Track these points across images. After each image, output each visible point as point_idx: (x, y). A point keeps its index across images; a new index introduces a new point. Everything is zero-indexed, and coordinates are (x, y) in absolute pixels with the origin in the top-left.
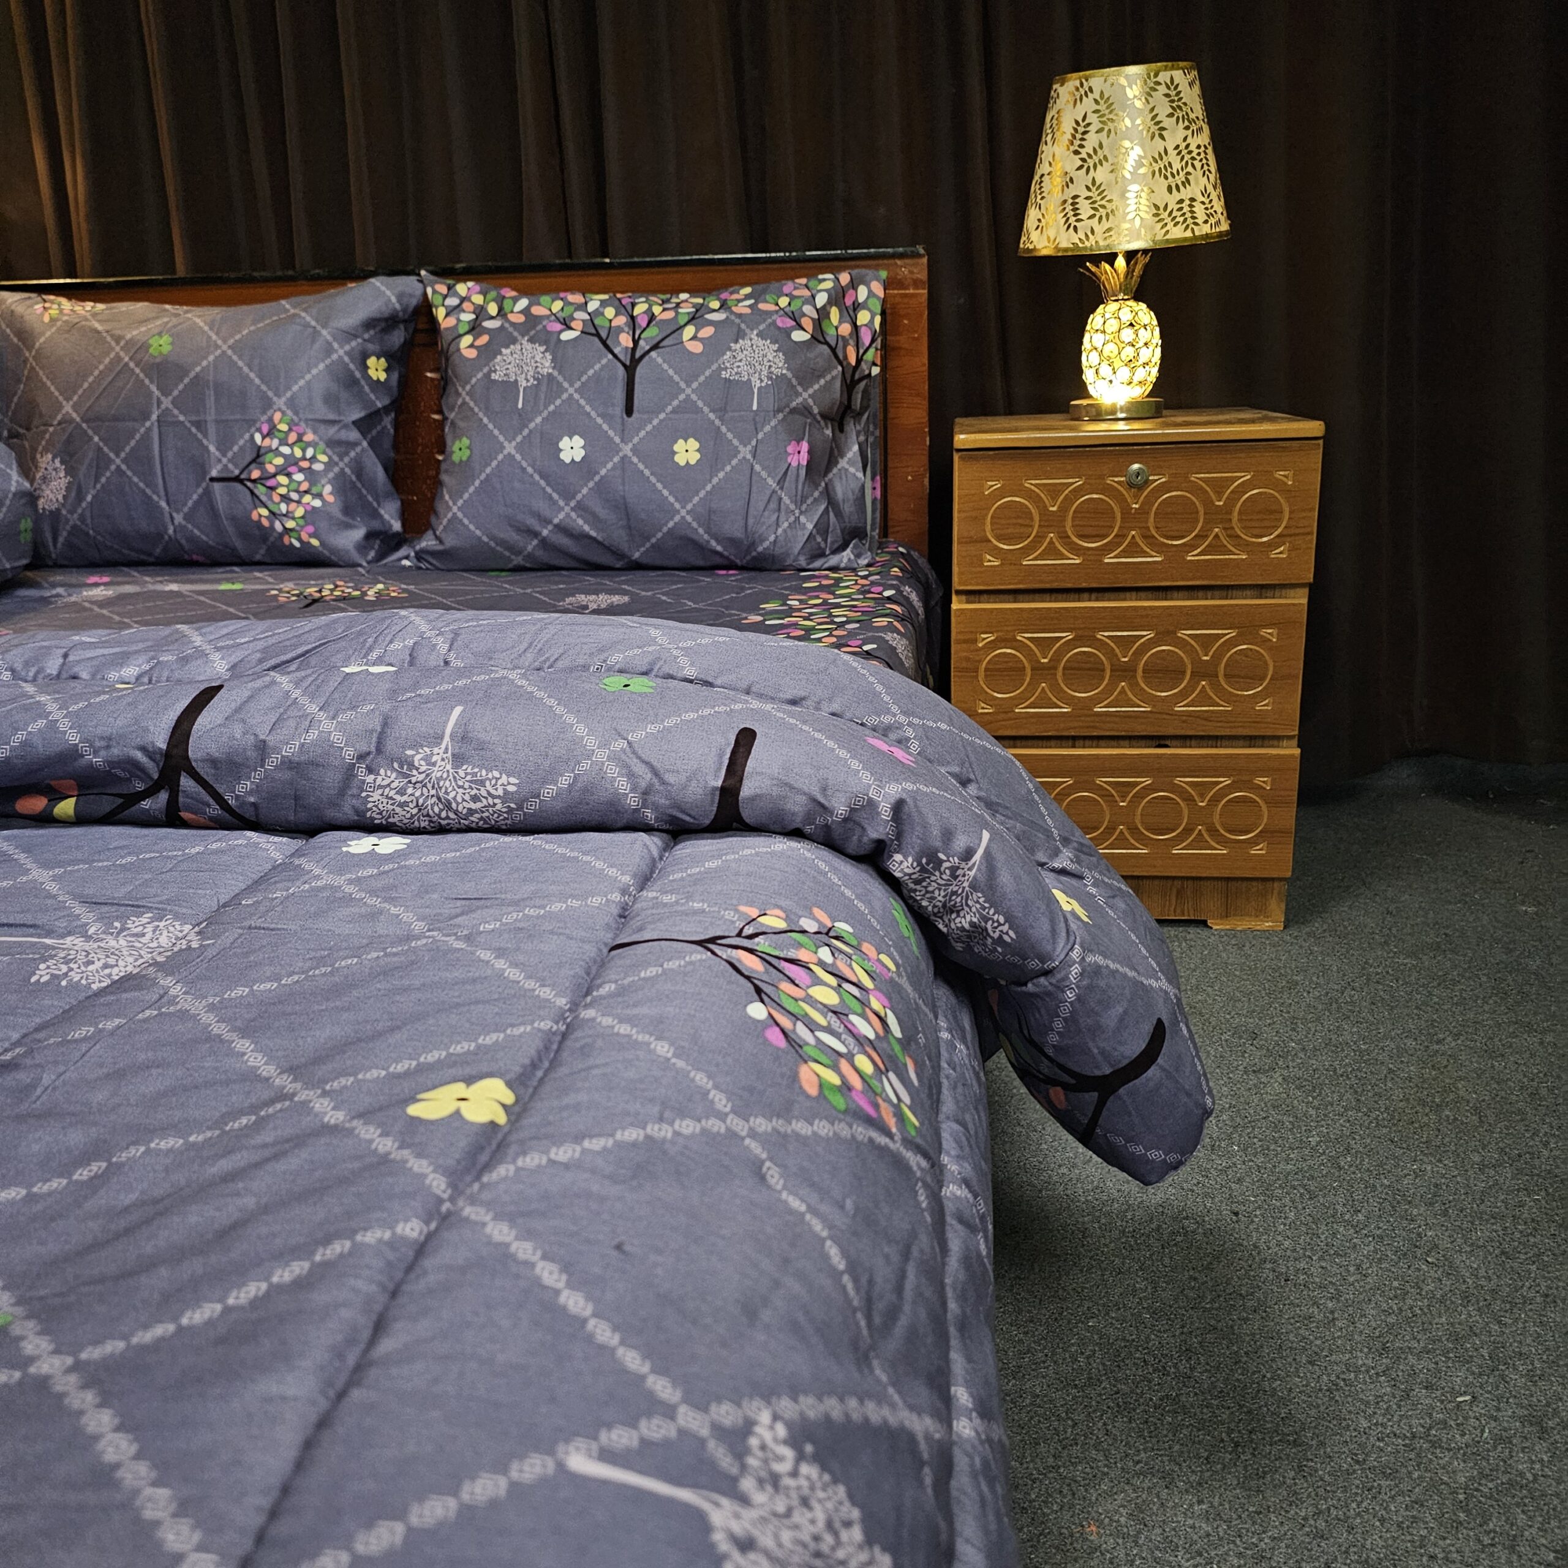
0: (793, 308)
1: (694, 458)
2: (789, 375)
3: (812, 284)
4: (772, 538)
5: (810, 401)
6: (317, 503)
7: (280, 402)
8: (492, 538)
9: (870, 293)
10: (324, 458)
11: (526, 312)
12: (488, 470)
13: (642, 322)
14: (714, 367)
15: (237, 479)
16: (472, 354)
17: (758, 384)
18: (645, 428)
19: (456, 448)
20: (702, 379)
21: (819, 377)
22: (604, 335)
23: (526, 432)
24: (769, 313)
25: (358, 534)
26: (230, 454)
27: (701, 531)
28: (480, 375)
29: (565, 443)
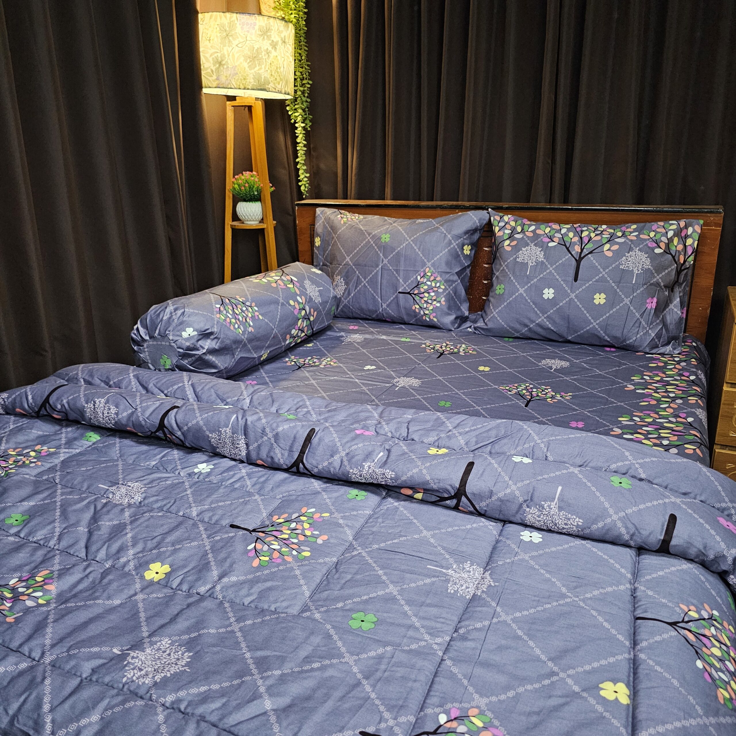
0: (656, 238)
1: (603, 301)
2: (652, 269)
3: (666, 226)
4: (634, 339)
5: (660, 280)
6: (438, 305)
7: (429, 264)
8: (508, 326)
9: (694, 231)
10: (443, 287)
11: (534, 232)
12: (511, 299)
13: (586, 240)
14: (618, 263)
15: (408, 293)
16: (509, 249)
17: (637, 272)
18: (582, 287)
19: (498, 288)
20: (611, 268)
21: (666, 269)
22: (568, 245)
23: (529, 285)
24: (645, 240)
25: (453, 317)
26: (407, 283)
27: (602, 332)
28: (512, 259)
29: (546, 291)
